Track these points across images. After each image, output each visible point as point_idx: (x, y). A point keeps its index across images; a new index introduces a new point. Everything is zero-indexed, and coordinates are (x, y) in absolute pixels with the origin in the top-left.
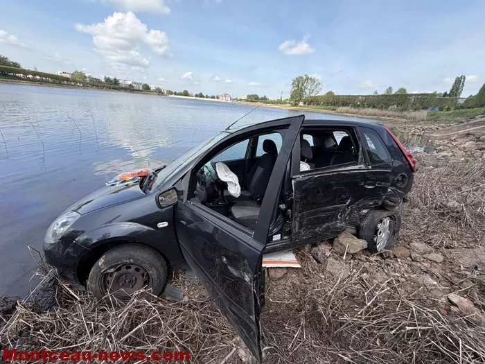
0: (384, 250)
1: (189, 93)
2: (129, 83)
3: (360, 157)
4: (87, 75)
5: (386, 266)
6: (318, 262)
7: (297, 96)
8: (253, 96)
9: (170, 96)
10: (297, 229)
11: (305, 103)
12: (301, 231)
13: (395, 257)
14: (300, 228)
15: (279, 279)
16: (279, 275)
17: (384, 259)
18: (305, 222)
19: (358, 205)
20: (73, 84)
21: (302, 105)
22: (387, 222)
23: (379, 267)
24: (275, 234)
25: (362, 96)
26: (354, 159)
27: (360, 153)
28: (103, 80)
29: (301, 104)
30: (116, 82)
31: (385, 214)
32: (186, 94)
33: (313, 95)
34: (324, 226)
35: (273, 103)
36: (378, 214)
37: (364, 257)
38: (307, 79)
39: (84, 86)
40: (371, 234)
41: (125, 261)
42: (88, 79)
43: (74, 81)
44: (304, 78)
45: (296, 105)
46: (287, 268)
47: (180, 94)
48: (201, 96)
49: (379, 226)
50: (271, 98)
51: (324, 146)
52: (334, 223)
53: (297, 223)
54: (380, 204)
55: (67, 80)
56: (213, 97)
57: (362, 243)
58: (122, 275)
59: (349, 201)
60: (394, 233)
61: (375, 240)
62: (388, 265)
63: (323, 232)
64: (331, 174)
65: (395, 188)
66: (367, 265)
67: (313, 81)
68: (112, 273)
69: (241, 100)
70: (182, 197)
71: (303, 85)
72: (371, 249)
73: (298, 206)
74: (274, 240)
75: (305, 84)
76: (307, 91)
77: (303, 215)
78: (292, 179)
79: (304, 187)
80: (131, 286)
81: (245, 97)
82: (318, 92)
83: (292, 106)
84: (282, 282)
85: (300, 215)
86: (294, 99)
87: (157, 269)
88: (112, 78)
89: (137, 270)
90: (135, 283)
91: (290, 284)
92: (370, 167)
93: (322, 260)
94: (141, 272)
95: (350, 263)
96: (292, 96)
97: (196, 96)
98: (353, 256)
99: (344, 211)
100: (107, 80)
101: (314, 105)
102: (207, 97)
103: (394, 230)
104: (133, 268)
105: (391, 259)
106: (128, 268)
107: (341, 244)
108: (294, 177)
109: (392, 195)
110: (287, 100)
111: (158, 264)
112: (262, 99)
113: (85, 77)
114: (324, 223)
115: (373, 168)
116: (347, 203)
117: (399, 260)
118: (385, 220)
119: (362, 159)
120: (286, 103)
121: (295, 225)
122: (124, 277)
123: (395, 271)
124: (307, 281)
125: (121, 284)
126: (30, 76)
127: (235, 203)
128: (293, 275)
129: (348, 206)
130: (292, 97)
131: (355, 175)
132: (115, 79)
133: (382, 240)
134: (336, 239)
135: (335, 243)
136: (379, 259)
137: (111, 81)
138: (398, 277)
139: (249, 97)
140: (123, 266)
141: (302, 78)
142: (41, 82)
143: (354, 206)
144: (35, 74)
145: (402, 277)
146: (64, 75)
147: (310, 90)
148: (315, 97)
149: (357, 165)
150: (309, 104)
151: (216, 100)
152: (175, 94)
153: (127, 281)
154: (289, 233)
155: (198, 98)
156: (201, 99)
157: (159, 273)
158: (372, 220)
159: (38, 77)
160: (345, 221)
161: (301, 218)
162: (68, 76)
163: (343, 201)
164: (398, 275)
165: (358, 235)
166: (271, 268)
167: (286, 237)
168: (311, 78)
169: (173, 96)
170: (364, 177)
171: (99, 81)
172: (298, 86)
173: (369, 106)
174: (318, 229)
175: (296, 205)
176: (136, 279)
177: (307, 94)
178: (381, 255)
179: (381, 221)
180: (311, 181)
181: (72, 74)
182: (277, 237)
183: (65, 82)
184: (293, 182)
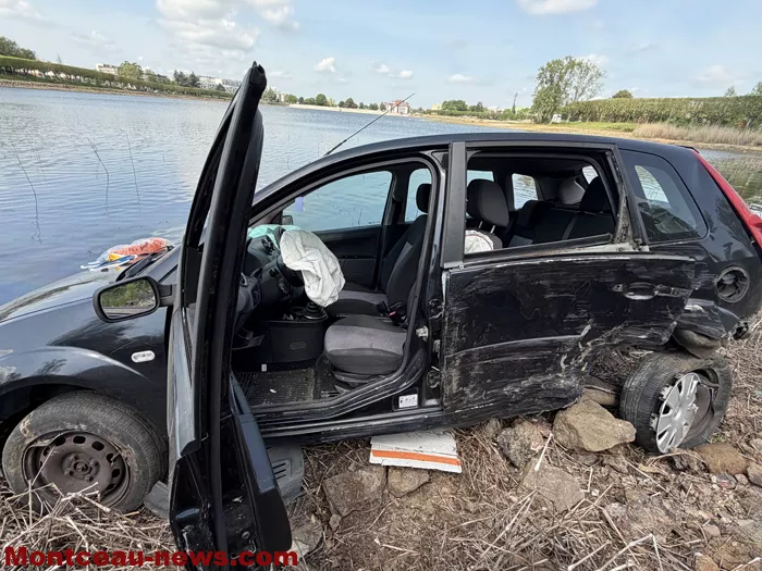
0: (677, 452)
1: (328, 99)
2: (218, 82)
3: (621, 224)
4: (144, 69)
5: (676, 491)
6: (512, 464)
7: (548, 101)
8: (455, 102)
9: (292, 106)
10: (454, 385)
11: (564, 117)
12: (467, 390)
13: (707, 470)
14: (463, 383)
15: (409, 494)
16: (407, 486)
17: (677, 471)
18: (476, 370)
19: (610, 339)
20: (119, 85)
21: (559, 120)
22: (690, 383)
23: (658, 489)
24: (405, 393)
25: (696, 100)
26: (606, 230)
27: (621, 215)
28: (172, 79)
29: (556, 118)
30: (194, 81)
31: (687, 364)
32: (321, 101)
33: (583, 98)
34: (525, 383)
35: (496, 117)
36: (668, 363)
37: (623, 462)
38: (572, 65)
39: (138, 89)
40: (647, 408)
41: (69, 426)
42: (145, 77)
43: (121, 80)
44: (566, 63)
45: (545, 121)
46: (431, 472)
47: (311, 102)
48: (351, 104)
49: (666, 392)
50: (492, 108)
51: (558, 199)
52: (550, 377)
53: (455, 374)
54: (665, 339)
55: (111, 78)
56: (374, 107)
57: (626, 430)
58: (70, 454)
59: (588, 328)
60: (712, 409)
61: (653, 425)
62: (682, 488)
63: (525, 396)
64: (538, 262)
65: (712, 303)
66: (628, 481)
67: (585, 69)
68: (48, 448)
69: (429, 112)
70: (168, 299)
71: (561, 78)
72: (644, 443)
73: (455, 334)
74: (401, 406)
75: (566, 77)
76: (571, 91)
77: (468, 355)
78: (443, 269)
79: (467, 290)
80: (87, 478)
81: (438, 106)
82: (594, 93)
83: (537, 122)
84: (414, 501)
85: (462, 354)
86: (541, 110)
87: (137, 448)
88: (187, 73)
89: (98, 446)
90: (96, 473)
91: (431, 509)
92: (646, 249)
93: (519, 460)
94: (106, 450)
95: (588, 473)
96: (536, 102)
97: (342, 105)
98: (600, 458)
99: (575, 353)
100: (179, 77)
101: (584, 120)
102: (362, 107)
103: (711, 405)
104: (89, 441)
105: (695, 474)
106: (80, 440)
107: (570, 427)
108: (446, 266)
109: (702, 320)
110: (527, 109)
111: (140, 439)
112: (473, 109)
113: (141, 73)
114: (523, 376)
115: (653, 251)
116: (583, 334)
117: (714, 479)
118: (683, 379)
119: (625, 228)
120: (523, 117)
121: (451, 377)
122: (72, 457)
123: (697, 504)
124: (471, 506)
125: (66, 473)
126: (51, 74)
127: (339, 318)
128: (445, 489)
129: (584, 341)
130: (537, 105)
131: (599, 267)
132: (193, 76)
133: (673, 426)
134: (560, 414)
135: (558, 423)
136: (663, 470)
137: (186, 79)
138: (703, 521)
139: (446, 104)
140: (67, 435)
141: (559, 62)
142: (68, 83)
143: (601, 341)
144: (58, 69)
145: (712, 522)
146: (105, 71)
147: (576, 88)
148: (589, 104)
149: (612, 242)
150: (574, 119)
151: (379, 112)
152: (302, 101)
153: (79, 467)
154: (437, 393)
155: (344, 110)
156: (351, 110)
157: (142, 456)
158: (651, 378)
159: (63, 75)
160: (578, 373)
161: (464, 360)
162: (113, 72)
163: (574, 328)
164: (705, 516)
165: (616, 410)
166: (395, 468)
167: (433, 402)
168: (580, 64)
169: (297, 106)
170: (623, 271)
171: (164, 79)
172: (552, 81)
173: (713, 120)
174: (509, 388)
175: (450, 331)
176: (97, 464)
177: (570, 96)
178: (670, 461)
179: (673, 382)
180: (487, 276)
181: (119, 69)
182: (408, 401)
183: (107, 82)
184: (444, 277)
